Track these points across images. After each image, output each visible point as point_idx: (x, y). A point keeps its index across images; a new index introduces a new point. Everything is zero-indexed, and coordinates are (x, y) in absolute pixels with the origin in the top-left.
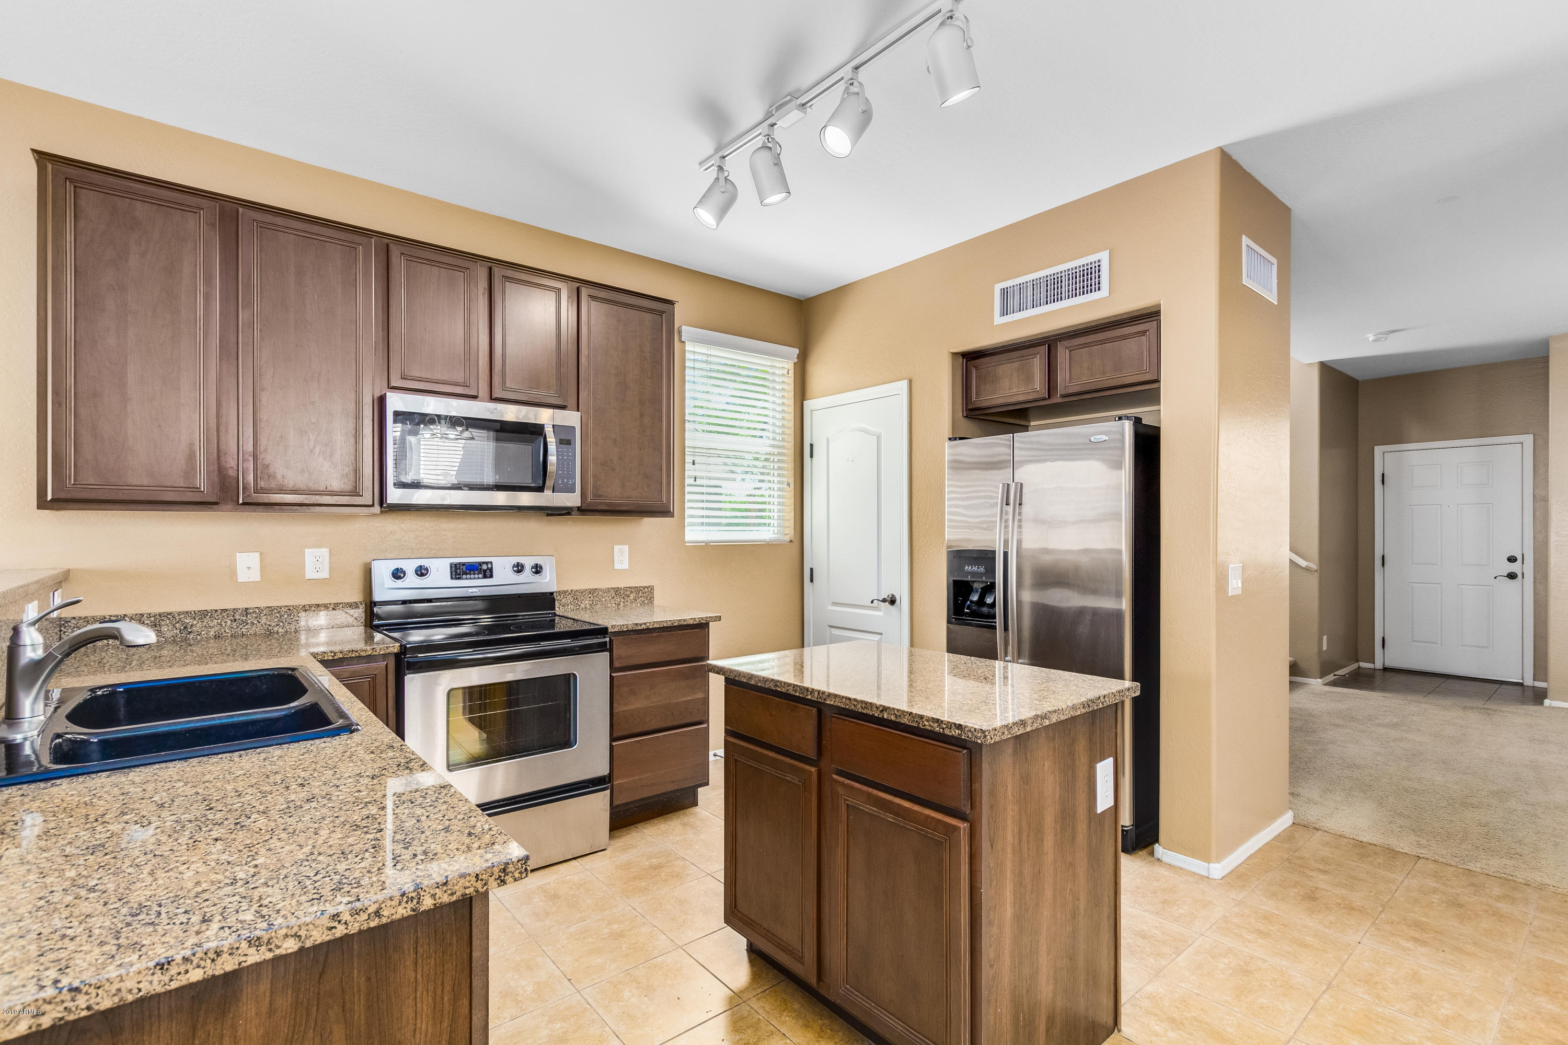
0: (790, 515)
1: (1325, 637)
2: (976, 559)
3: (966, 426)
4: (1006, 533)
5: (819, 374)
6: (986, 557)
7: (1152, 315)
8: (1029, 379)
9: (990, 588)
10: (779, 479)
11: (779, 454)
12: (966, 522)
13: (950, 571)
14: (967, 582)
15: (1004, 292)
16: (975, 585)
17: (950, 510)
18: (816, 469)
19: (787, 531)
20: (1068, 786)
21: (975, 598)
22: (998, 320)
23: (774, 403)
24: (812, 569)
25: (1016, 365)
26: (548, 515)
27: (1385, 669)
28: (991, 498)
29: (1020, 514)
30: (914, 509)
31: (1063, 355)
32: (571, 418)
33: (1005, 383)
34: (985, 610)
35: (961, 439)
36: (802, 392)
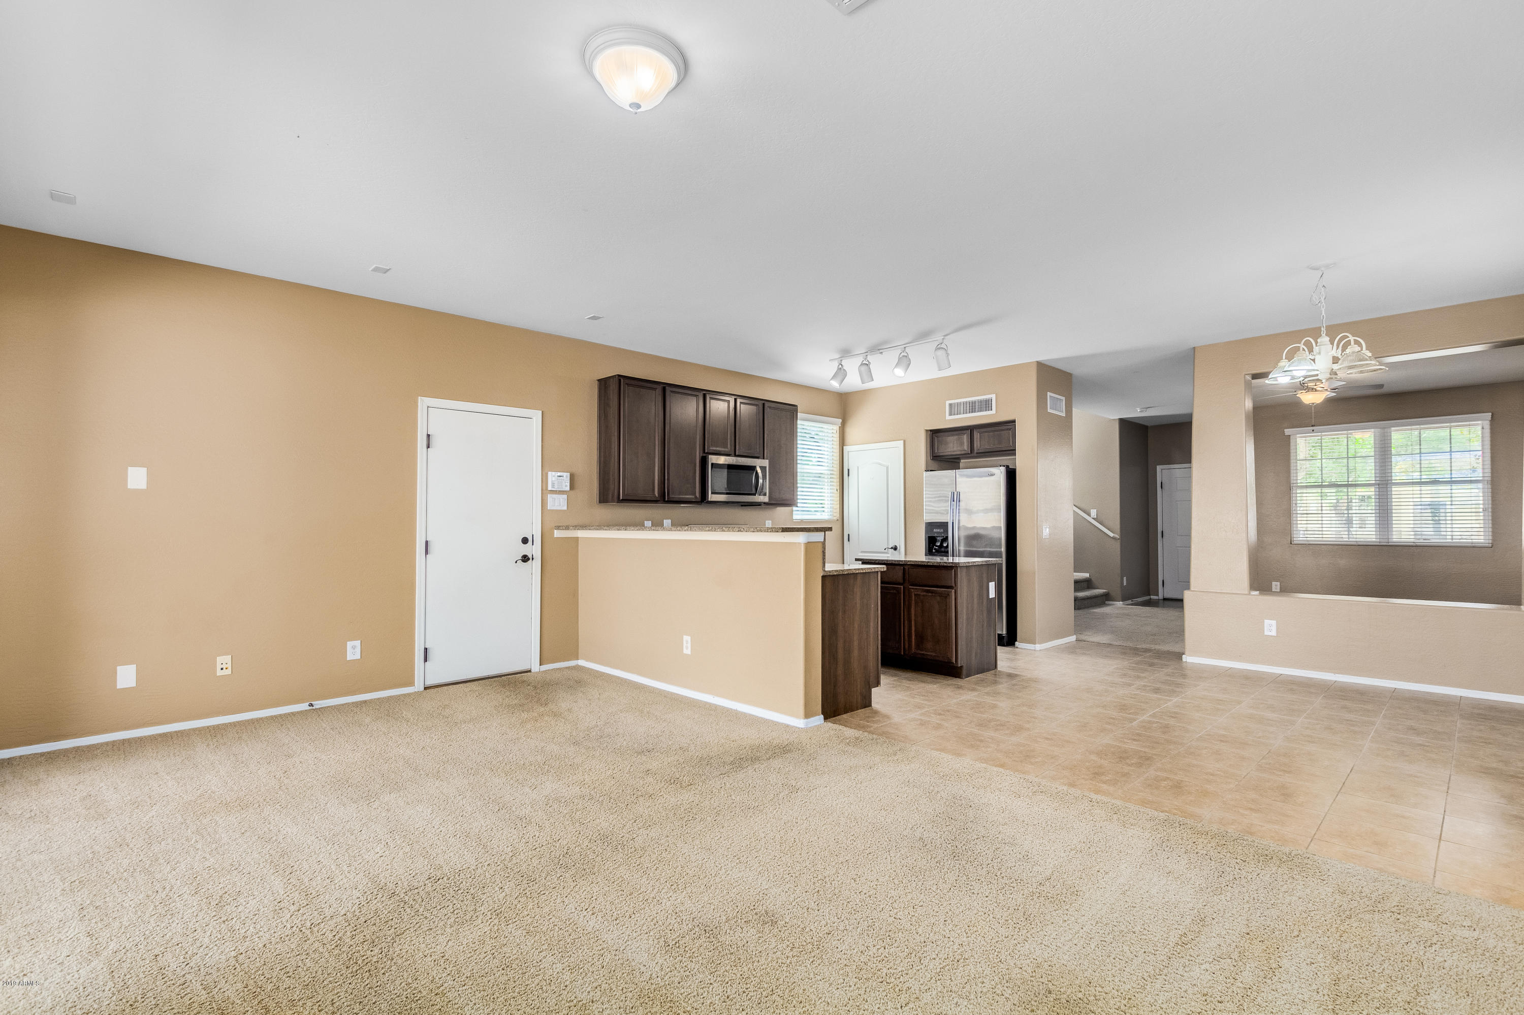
0: (838, 506)
1: (1125, 578)
2: (939, 526)
3: (934, 464)
4: (953, 516)
5: (852, 432)
6: (944, 525)
7: (1014, 421)
8: (962, 444)
9: (946, 539)
10: (831, 487)
11: (831, 474)
12: (933, 510)
13: (926, 532)
14: (934, 537)
15: (951, 405)
16: (938, 538)
17: (927, 503)
18: (852, 483)
19: (835, 515)
20: (981, 587)
21: (938, 544)
22: (948, 417)
23: (827, 447)
24: (849, 535)
25: (956, 437)
26: (742, 506)
27: (1165, 599)
28: (946, 497)
29: (959, 506)
30: (907, 503)
31: (977, 435)
32: (765, 463)
33: (951, 445)
34: (943, 549)
35: (931, 471)
36: (842, 443)
